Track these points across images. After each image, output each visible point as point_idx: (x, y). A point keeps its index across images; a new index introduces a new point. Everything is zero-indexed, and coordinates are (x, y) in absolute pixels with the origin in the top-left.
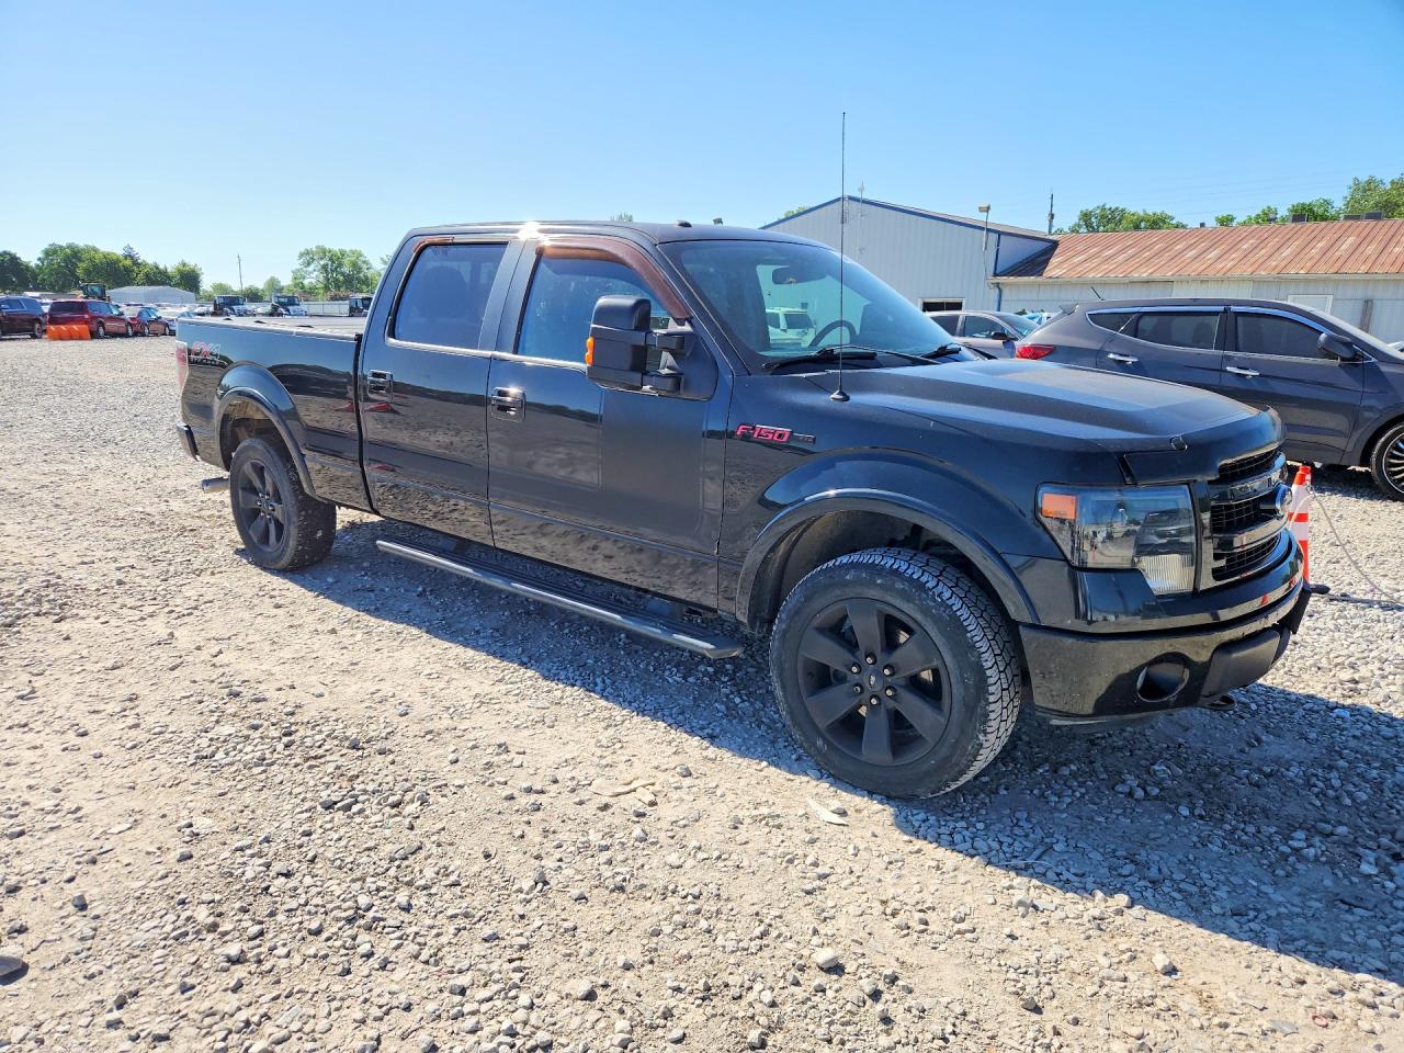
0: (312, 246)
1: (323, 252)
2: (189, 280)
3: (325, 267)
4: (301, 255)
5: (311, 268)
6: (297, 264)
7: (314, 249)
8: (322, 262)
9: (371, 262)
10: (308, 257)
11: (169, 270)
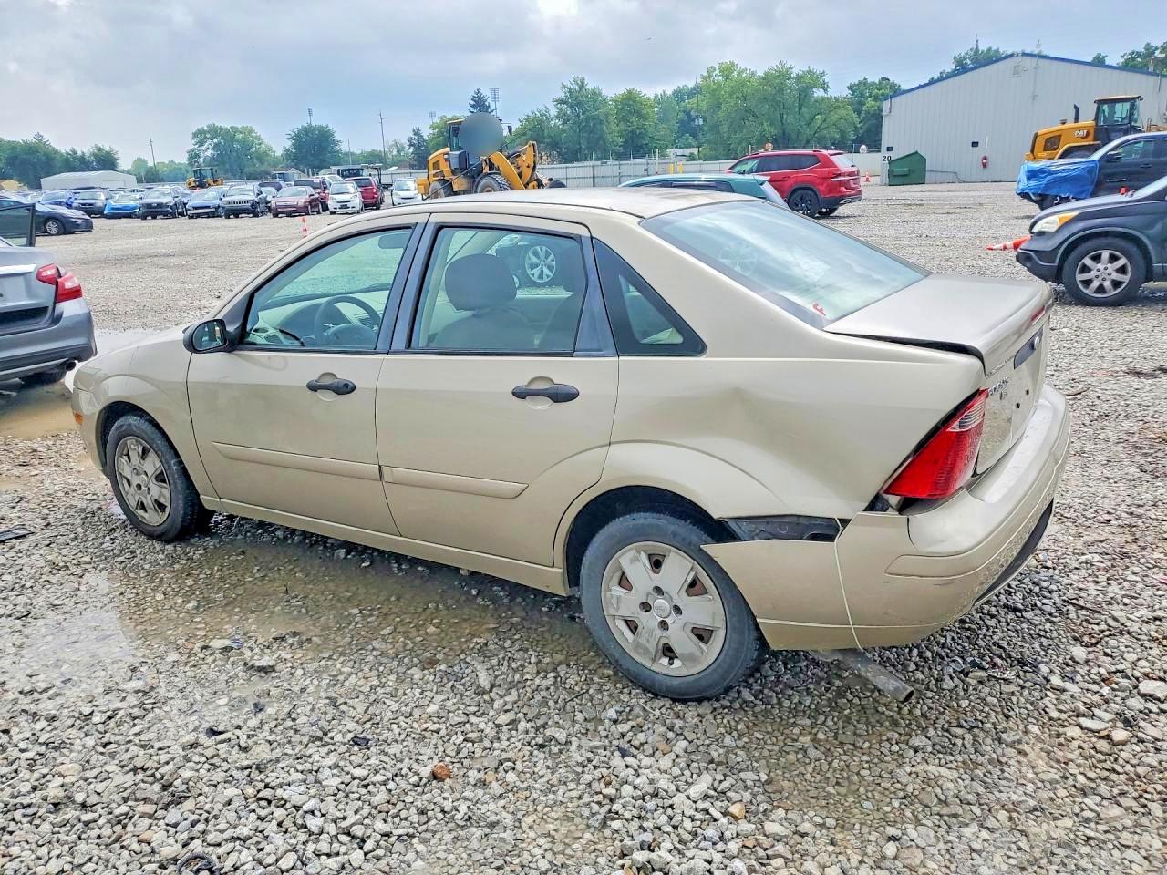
0: (204, 125)
1: (215, 131)
2: (106, 162)
3: (216, 145)
4: (195, 135)
5: (204, 148)
6: (191, 144)
7: (206, 128)
8: (215, 141)
9: (262, 137)
10: (200, 136)
11: (87, 154)
